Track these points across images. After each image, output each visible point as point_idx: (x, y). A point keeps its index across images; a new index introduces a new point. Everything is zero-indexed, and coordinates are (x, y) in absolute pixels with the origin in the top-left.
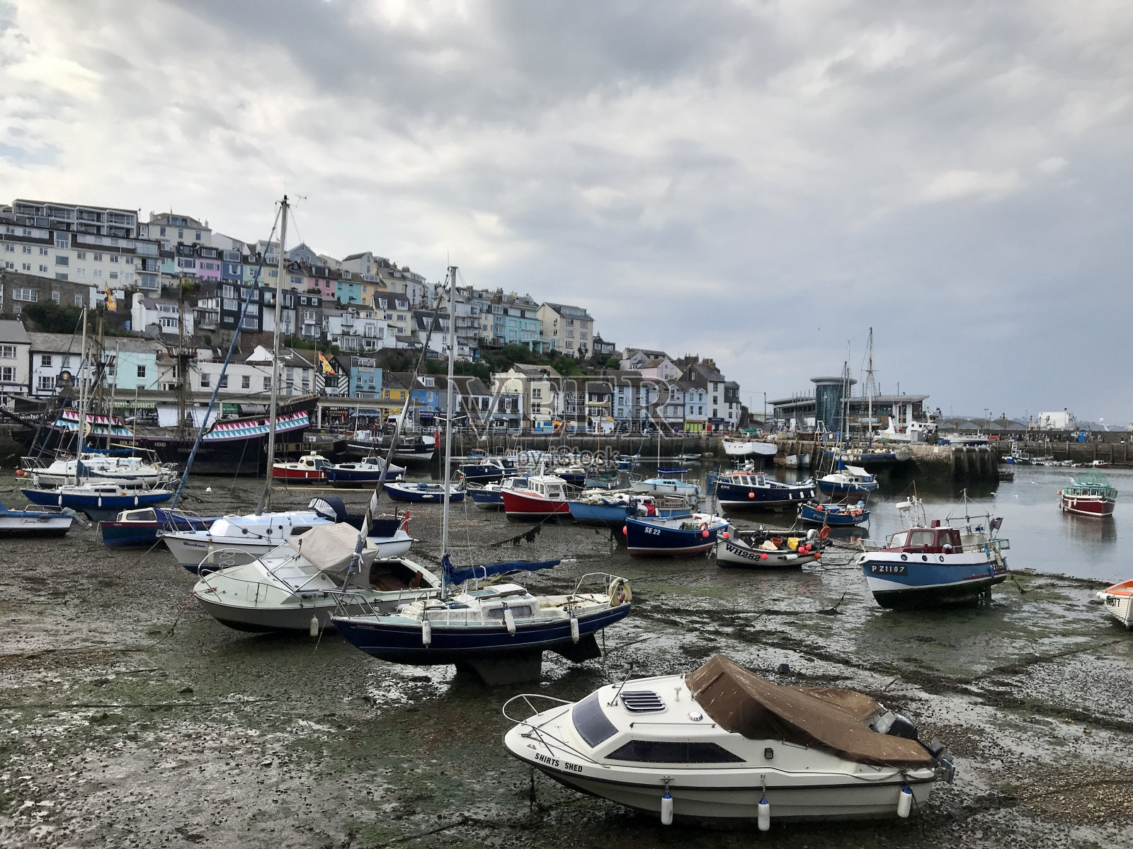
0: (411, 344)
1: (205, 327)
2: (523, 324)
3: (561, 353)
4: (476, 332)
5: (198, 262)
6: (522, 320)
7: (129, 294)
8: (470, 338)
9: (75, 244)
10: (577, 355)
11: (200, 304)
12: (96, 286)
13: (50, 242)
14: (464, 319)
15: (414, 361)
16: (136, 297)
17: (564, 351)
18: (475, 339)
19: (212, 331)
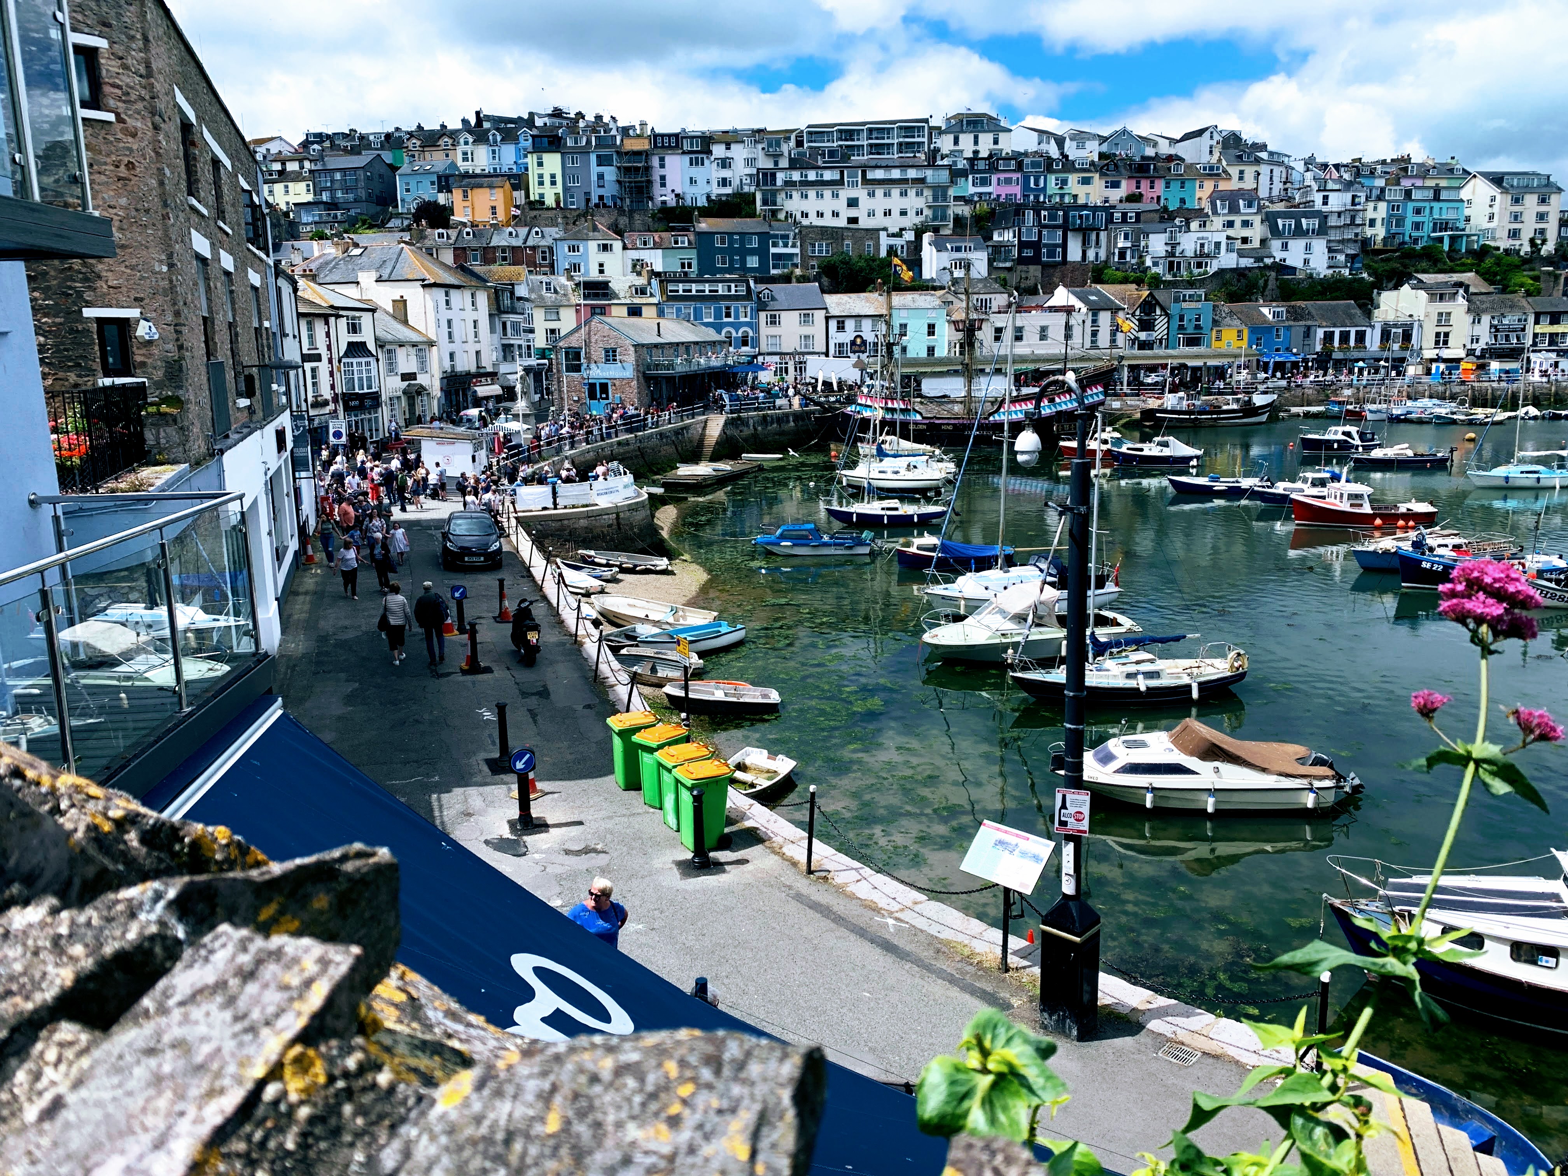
0: (1259, 259)
1: (1001, 265)
2: (1436, 211)
3: (1498, 249)
4: (1359, 230)
5: (994, 178)
6: (1434, 204)
7: (919, 232)
8: (1349, 240)
9: (866, 181)
10: (1526, 248)
11: (996, 237)
12: (885, 229)
13: (840, 182)
14: (1339, 214)
15: (1261, 282)
16: (927, 237)
17: (1504, 243)
18: (1356, 241)
19: (1009, 269)
